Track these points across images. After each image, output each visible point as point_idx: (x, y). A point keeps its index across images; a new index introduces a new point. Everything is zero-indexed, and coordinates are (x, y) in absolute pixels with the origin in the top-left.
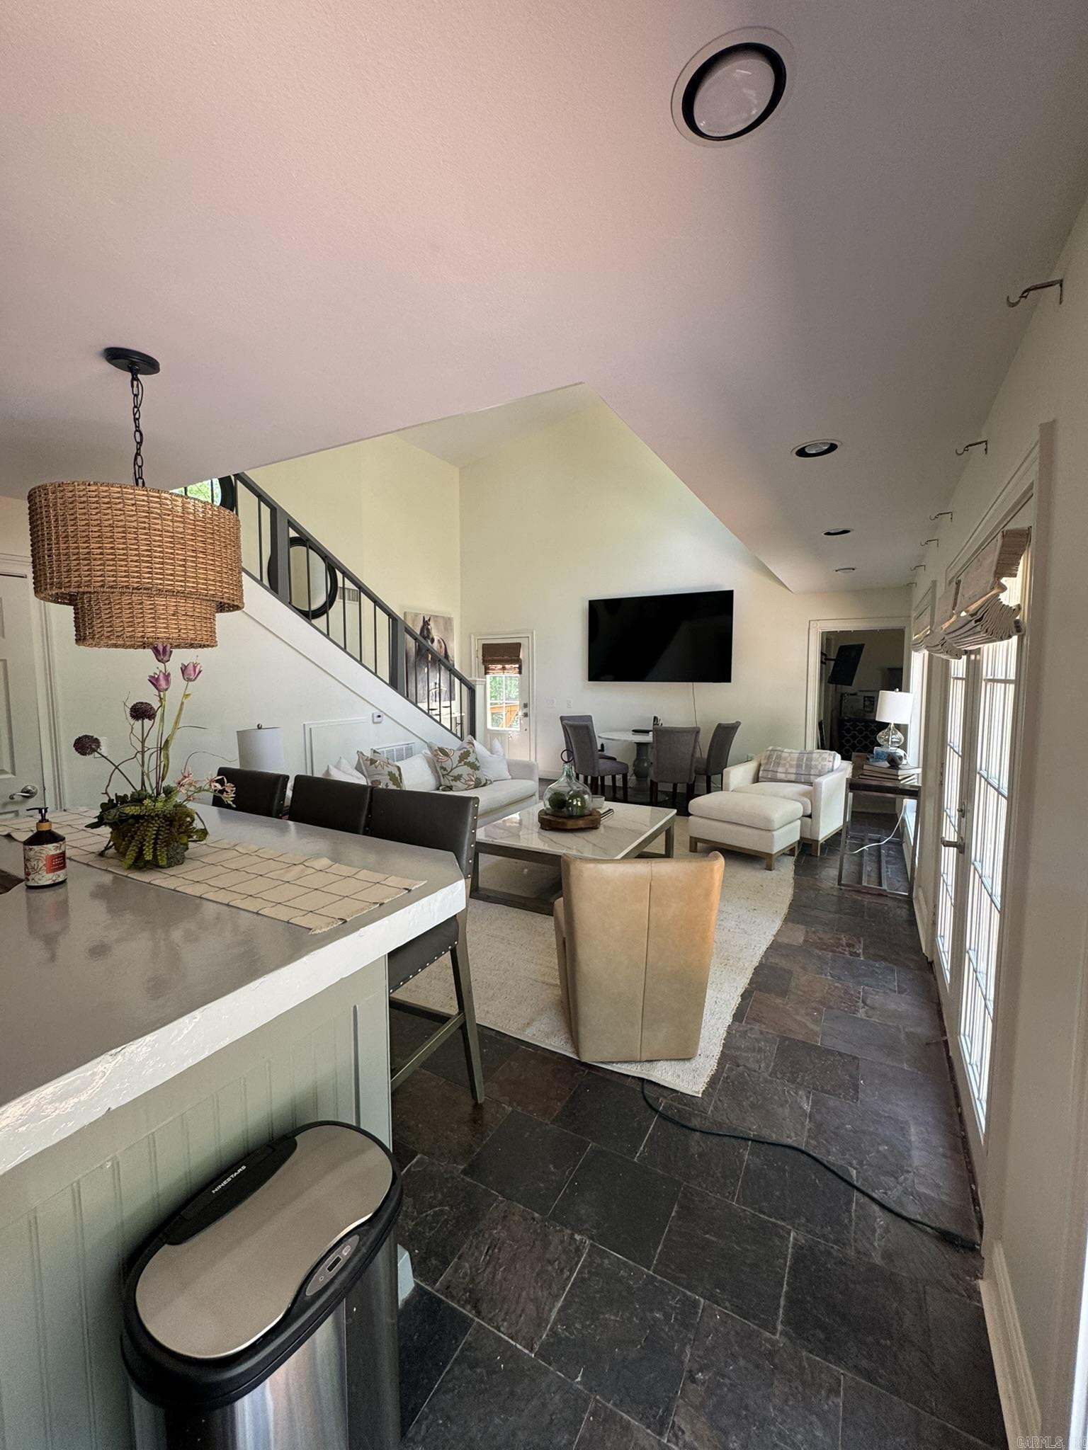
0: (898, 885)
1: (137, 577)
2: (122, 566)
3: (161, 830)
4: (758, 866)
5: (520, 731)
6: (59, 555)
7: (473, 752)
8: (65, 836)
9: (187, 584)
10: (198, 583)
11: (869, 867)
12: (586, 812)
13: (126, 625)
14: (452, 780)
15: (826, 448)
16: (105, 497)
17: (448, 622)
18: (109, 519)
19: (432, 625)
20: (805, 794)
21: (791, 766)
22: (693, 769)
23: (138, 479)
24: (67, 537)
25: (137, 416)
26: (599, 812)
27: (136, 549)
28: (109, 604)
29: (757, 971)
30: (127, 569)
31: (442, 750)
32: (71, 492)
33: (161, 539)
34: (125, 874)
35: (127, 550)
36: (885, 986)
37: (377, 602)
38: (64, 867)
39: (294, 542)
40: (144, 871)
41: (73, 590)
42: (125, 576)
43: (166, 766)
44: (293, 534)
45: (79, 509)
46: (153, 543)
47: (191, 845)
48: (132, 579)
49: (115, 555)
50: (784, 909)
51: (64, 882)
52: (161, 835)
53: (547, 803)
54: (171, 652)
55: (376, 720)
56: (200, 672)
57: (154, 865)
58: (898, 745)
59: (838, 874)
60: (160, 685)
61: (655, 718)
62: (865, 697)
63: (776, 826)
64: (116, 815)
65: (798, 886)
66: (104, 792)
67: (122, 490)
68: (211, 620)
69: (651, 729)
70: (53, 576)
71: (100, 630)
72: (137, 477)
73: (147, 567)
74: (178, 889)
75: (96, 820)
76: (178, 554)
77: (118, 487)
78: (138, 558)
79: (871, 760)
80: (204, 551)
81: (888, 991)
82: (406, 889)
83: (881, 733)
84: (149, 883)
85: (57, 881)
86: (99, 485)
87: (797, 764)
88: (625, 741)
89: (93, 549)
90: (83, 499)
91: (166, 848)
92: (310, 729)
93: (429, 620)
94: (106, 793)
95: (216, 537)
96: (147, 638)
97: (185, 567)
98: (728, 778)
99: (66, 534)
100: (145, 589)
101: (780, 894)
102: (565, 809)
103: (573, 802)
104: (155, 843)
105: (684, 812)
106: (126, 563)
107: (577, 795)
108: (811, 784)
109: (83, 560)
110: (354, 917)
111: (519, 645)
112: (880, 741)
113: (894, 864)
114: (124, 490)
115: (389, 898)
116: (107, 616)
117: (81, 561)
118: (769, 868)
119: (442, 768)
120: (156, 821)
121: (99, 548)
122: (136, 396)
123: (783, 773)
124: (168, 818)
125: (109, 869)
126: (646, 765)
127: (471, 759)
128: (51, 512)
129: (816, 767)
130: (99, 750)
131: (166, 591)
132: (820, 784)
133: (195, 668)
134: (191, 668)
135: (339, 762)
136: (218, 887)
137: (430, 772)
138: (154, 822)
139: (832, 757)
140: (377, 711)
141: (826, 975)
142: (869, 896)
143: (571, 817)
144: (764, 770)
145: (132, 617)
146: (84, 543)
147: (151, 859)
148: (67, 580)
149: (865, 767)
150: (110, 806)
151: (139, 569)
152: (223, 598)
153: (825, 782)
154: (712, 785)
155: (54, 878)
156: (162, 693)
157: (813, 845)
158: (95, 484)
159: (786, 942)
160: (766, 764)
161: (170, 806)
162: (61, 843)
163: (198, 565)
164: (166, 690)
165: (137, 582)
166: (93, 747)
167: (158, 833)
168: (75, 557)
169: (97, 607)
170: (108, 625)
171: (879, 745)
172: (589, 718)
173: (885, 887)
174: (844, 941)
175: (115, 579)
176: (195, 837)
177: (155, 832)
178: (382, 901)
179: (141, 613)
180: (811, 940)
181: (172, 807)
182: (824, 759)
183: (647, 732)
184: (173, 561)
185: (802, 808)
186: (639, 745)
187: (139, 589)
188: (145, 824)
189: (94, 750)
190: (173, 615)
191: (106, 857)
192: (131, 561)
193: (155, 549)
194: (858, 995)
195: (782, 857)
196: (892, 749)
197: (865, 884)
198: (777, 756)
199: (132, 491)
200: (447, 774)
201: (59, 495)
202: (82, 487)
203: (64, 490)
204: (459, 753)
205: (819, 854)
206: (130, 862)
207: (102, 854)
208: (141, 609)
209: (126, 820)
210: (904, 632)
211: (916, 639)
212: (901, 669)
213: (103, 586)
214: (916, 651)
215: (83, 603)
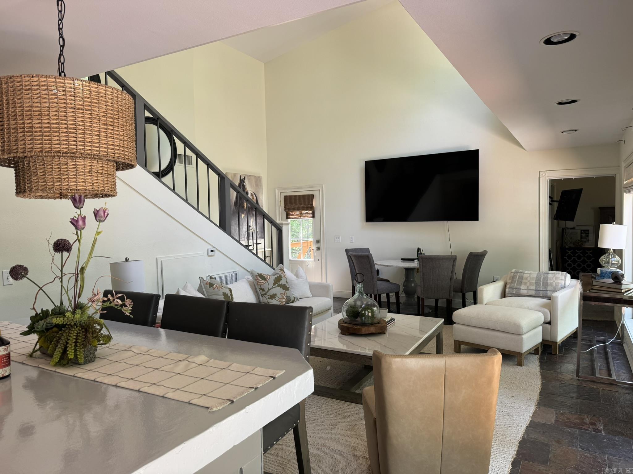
0: (623, 377)
1: (66, 144)
2: (55, 136)
3: (79, 336)
4: (511, 363)
5: (314, 260)
6: (9, 128)
7: (284, 277)
8: (10, 340)
9: (101, 149)
10: (108, 148)
11: (599, 363)
12: (376, 321)
13: (55, 180)
14: (269, 298)
15: (567, 37)
16: (44, 86)
17: (258, 180)
18: (46, 102)
19: (246, 183)
20: (544, 306)
21: (531, 284)
22: (452, 289)
23: (61, 72)
24: (15, 115)
25: (61, 27)
26: (385, 321)
27: (65, 124)
28: (43, 165)
29: (522, 444)
30: (59, 138)
31: (261, 276)
32: (18, 82)
33: (83, 115)
34: (53, 369)
35: (59, 124)
36: (625, 456)
37: (210, 165)
38: (9, 364)
39: (148, 120)
40: (66, 367)
41: (19, 155)
42: (57, 144)
43: (82, 287)
44: (147, 114)
45: (25, 95)
46: (77, 119)
47: (99, 347)
48: (62, 146)
49: (51, 128)
50: (536, 396)
51: (8, 376)
52: (79, 339)
53: (345, 313)
54: (84, 200)
55: (211, 253)
56: (108, 215)
57: (75, 363)
58: (616, 266)
59: (576, 368)
60: (79, 226)
61: (419, 249)
62: (581, 230)
63: (524, 330)
64: (43, 325)
65: (544, 378)
66: (33, 308)
67: (56, 80)
68: (113, 176)
69: (416, 257)
70: (4, 145)
71: (36, 184)
72: (61, 71)
73: (73, 137)
74: (97, 380)
75: (27, 329)
76: (94, 127)
77: (52, 78)
78: (67, 130)
79: (597, 278)
80: (112, 124)
81: (628, 459)
82: (271, 377)
83: (602, 257)
84: (74, 376)
85: (5, 375)
86: (40, 77)
87: (536, 283)
88: (396, 267)
89: (34, 124)
90: (28, 87)
91: (83, 349)
92: (161, 261)
93: (244, 178)
94: (34, 309)
95: (120, 114)
96: (71, 190)
97: (99, 136)
98: (482, 295)
99: (15, 113)
100: (72, 153)
101: (531, 384)
102: (359, 319)
103: (365, 313)
104: (76, 346)
105: (449, 321)
106: (58, 134)
107: (369, 307)
108: (549, 298)
109: (27, 132)
110: (238, 398)
111: (312, 196)
112: (602, 263)
113: (618, 360)
114: (57, 80)
115: (260, 384)
116: (42, 174)
117: (26, 133)
118: (520, 364)
119: (261, 289)
120: (75, 329)
121: (39, 123)
122: (60, 12)
123: (526, 289)
124: (83, 326)
125: (40, 366)
126: (413, 285)
127: (283, 282)
128: (4, 97)
129: (551, 284)
130: (27, 276)
131: (86, 154)
132: (557, 297)
133: (104, 212)
134: (102, 212)
135: (186, 285)
136: (127, 378)
137: (252, 293)
138: (74, 329)
139: (564, 276)
140: (211, 247)
141: (576, 448)
142: (602, 385)
143: (364, 324)
144: (509, 288)
145: (60, 174)
146: (27, 120)
147: (73, 357)
148: (15, 147)
149: (594, 283)
150: (38, 318)
151: (67, 138)
152: (125, 159)
153: (561, 296)
154: (467, 300)
155: (3, 373)
156: (79, 232)
157: (553, 347)
158: (37, 76)
159: (541, 422)
160: (511, 283)
161: (85, 318)
162: (8, 346)
163: (108, 135)
164: (83, 229)
165: (66, 148)
166: (23, 273)
167: (77, 337)
168: (21, 130)
169: (34, 168)
170: (42, 180)
171: (601, 266)
172: (368, 250)
173: (614, 377)
174: (587, 420)
175: (50, 146)
176: (101, 342)
177: (75, 337)
178: (255, 386)
179: (67, 171)
180: (560, 420)
181: (86, 318)
182: (557, 278)
183: (412, 260)
184: (91, 132)
185: (543, 316)
186: (407, 269)
187: (67, 153)
188: (67, 331)
189: (24, 276)
190: (89, 172)
191: (35, 357)
192: (62, 133)
193: (78, 123)
194: (605, 462)
195: (528, 356)
196: (613, 269)
197: (598, 375)
198: (519, 276)
199: (63, 81)
200: (265, 294)
201: (11, 85)
202: (27, 79)
203: (14, 81)
204: (273, 278)
205: (558, 353)
206: (57, 360)
207: (31, 356)
208: (66, 168)
209: (52, 328)
210: (615, 178)
211: (626, 184)
212: (613, 208)
213: (41, 151)
214: (627, 192)
215: (23, 165)
